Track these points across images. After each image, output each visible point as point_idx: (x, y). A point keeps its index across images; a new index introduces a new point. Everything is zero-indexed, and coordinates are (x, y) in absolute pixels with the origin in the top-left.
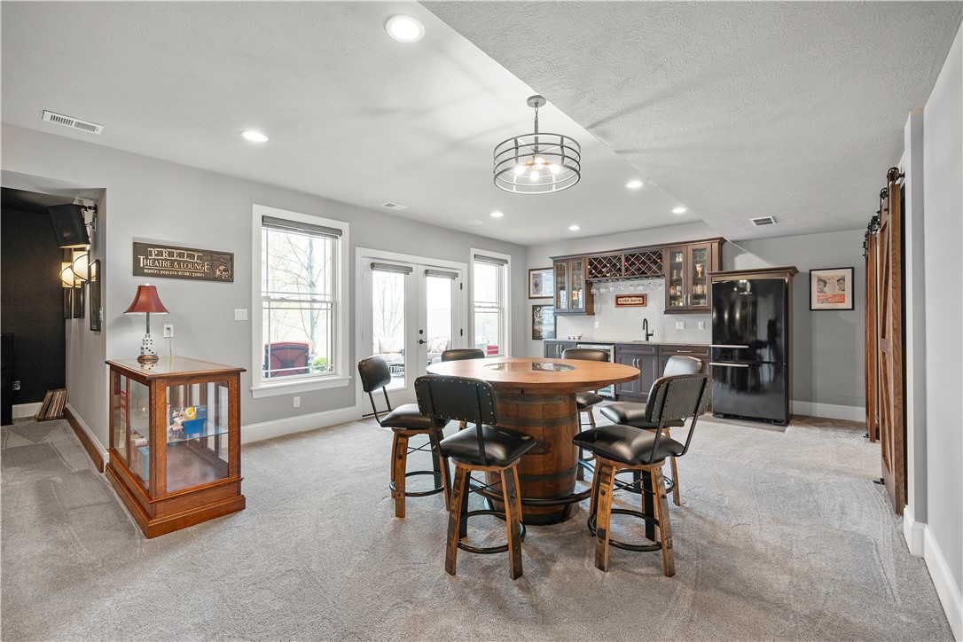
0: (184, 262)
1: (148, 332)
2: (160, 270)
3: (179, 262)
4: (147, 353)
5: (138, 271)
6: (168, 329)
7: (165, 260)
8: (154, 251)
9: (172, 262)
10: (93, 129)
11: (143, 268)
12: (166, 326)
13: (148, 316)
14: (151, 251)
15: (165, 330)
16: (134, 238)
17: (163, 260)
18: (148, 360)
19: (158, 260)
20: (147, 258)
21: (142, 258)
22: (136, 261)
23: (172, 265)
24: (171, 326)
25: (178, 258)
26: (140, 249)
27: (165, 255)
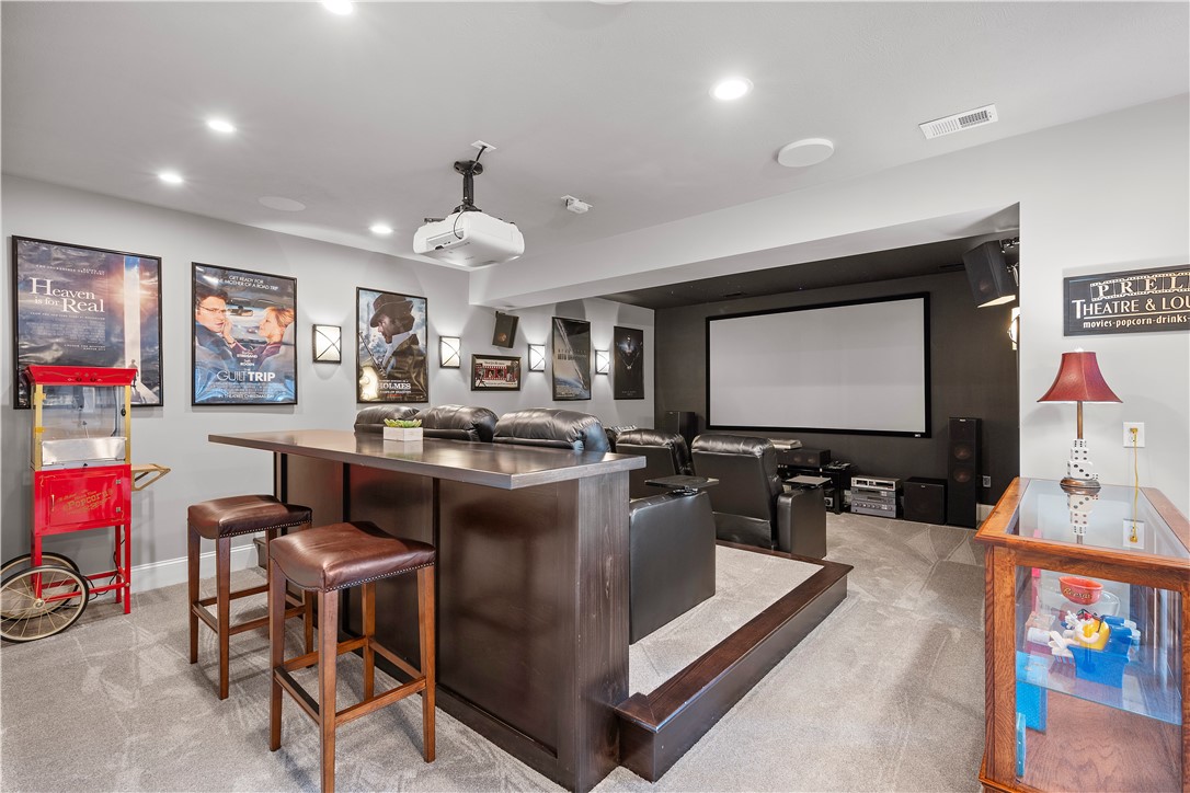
0: (1169, 297)
1: (1080, 435)
2: (1114, 320)
3: (1157, 299)
4: (1075, 474)
5: (1072, 327)
6: (1133, 430)
7: (1127, 298)
8: (1102, 287)
9: (1142, 301)
10: (984, 116)
11: (1082, 320)
12: (1128, 425)
13: (1080, 408)
14: (1096, 288)
15: (1127, 435)
16: (1064, 271)
17: (1120, 299)
18: (1079, 488)
19: (1110, 301)
20: (1088, 302)
21: (1078, 302)
22: (1069, 309)
23: (1141, 308)
24: (1140, 426)
25: (1155, 291)
26: (1076, 288)
27: (1126, 288)
